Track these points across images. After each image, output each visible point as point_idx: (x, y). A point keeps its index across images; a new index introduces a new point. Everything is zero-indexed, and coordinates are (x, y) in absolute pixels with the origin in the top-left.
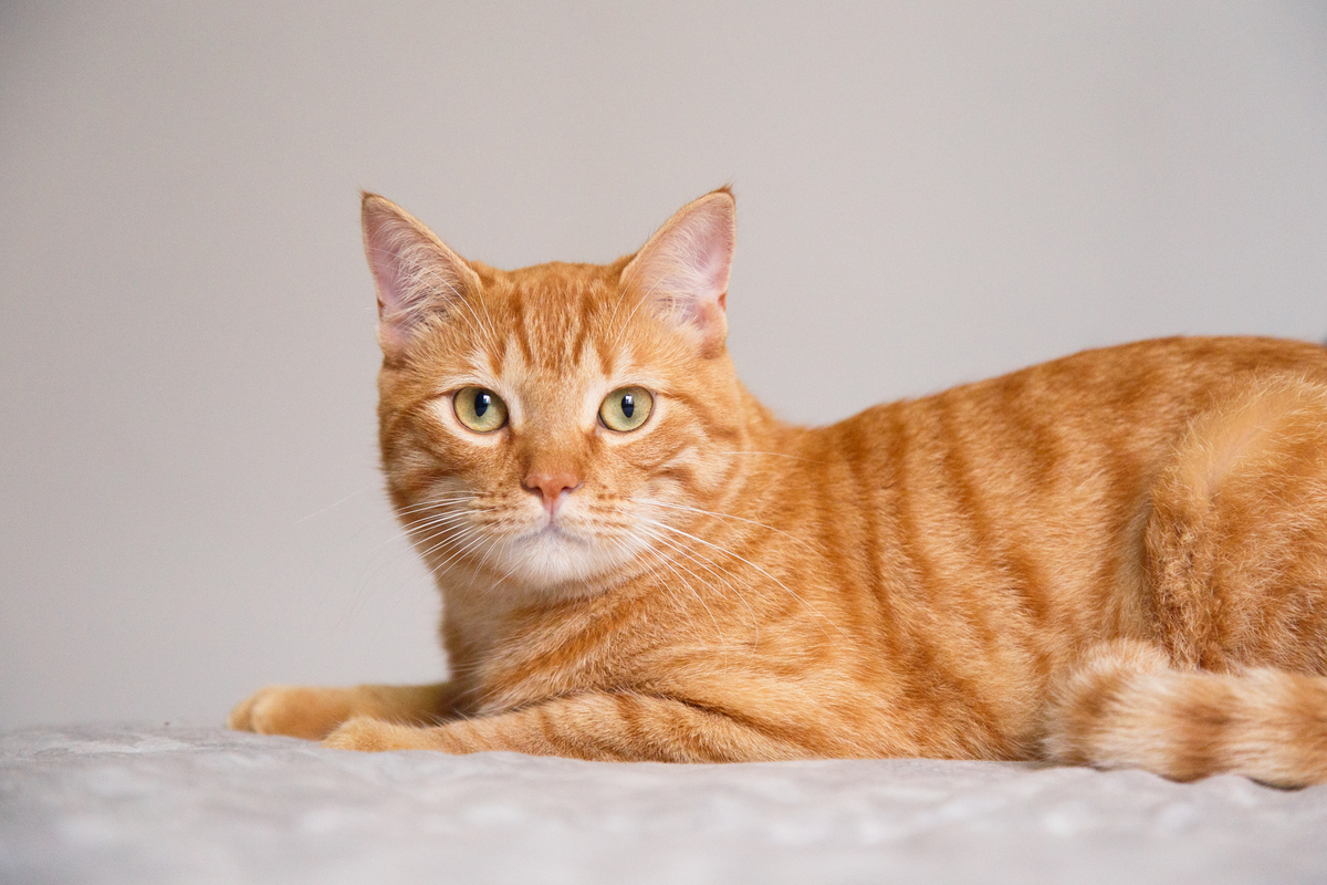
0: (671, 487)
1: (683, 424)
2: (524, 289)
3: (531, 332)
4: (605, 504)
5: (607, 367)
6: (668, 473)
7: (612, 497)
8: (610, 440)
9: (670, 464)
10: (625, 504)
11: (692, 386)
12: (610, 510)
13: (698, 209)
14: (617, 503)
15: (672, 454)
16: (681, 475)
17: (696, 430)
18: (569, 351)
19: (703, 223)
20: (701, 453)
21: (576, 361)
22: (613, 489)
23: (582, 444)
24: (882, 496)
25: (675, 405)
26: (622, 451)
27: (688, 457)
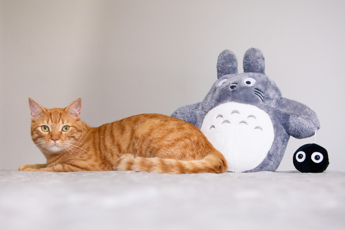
0: (72, 139)
1: (74, 130)
2: (52, 112)
3: (52, 118)
4: (62, 141)
5: (63, 123)
6: (72, 137)
7: (64, 140)
8: (63, 133)
9: (72, 135)
10: (65, 141)
11: (75, 125)
12: (63, 142)
13: (76, 101)
14: (64, 141)
15: (72, 134)
16: (73, 137)
17: (76, 131)
18: (58, 121)
19: (77, 103)
20: (76, 134)
21: (59, 122)
22: (64, 139)
23: (59, 133)
24: (102, 137)
25: (73, 128)
26: (65, 134)
27: (75, 135)
